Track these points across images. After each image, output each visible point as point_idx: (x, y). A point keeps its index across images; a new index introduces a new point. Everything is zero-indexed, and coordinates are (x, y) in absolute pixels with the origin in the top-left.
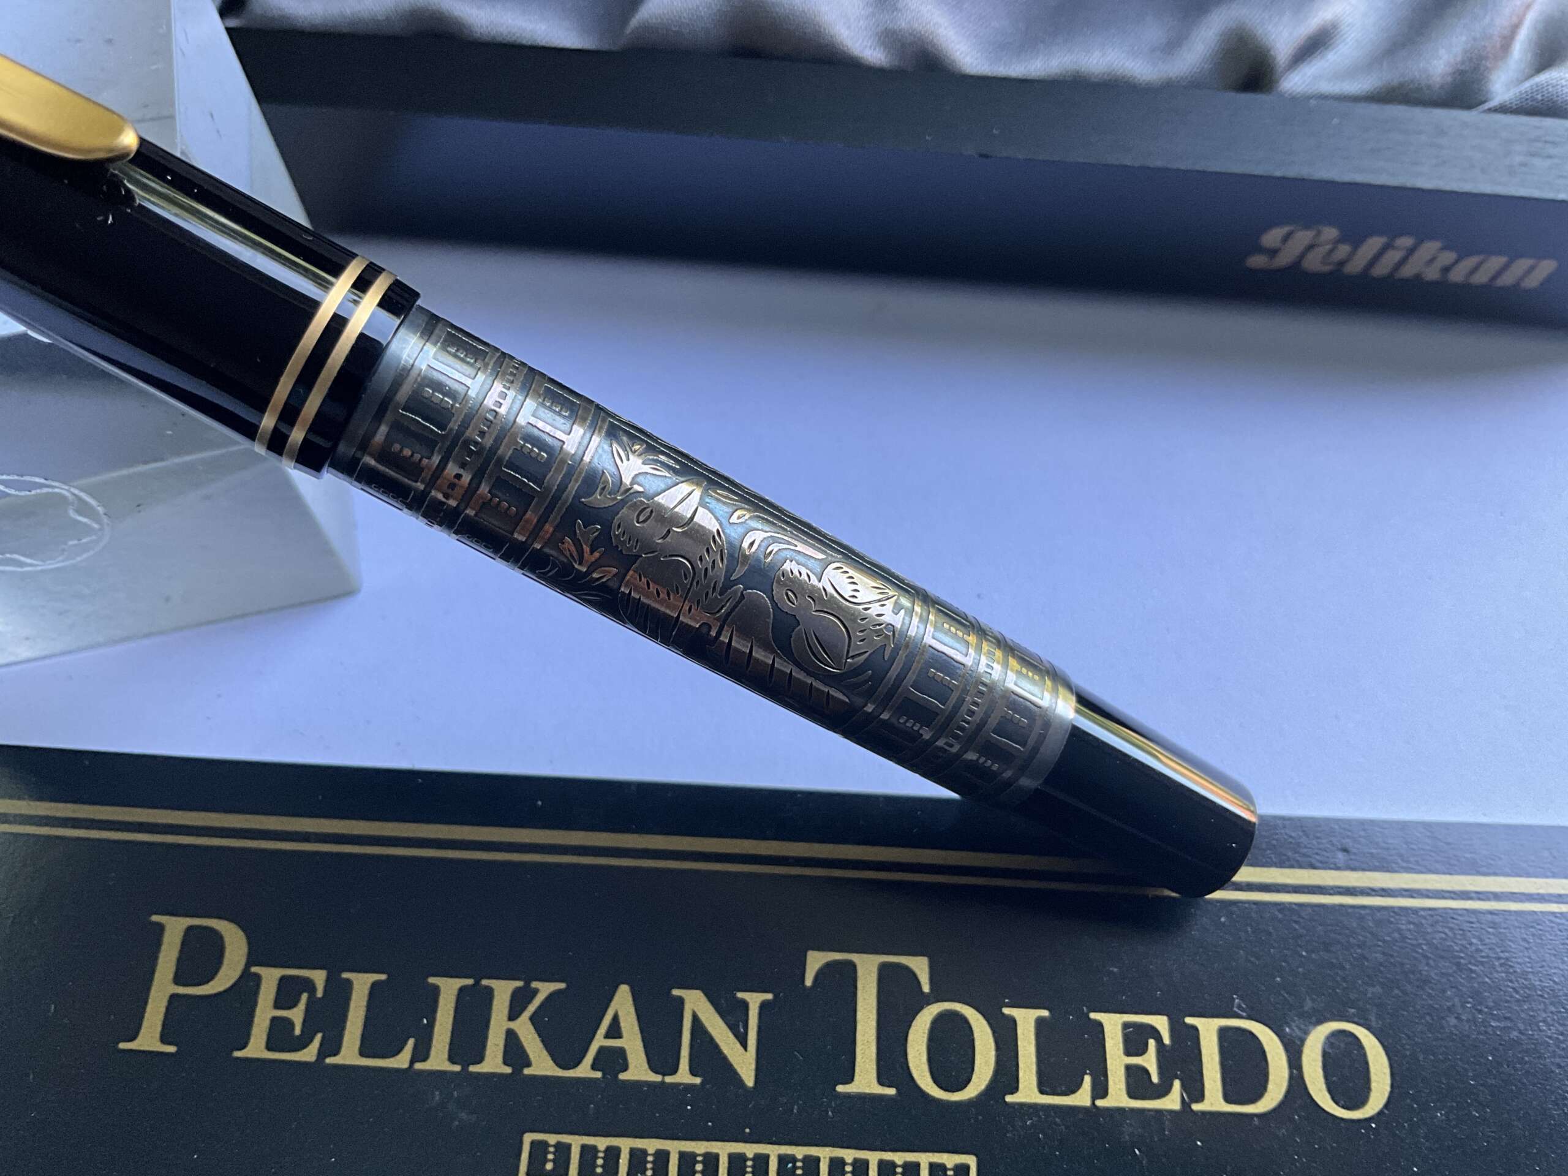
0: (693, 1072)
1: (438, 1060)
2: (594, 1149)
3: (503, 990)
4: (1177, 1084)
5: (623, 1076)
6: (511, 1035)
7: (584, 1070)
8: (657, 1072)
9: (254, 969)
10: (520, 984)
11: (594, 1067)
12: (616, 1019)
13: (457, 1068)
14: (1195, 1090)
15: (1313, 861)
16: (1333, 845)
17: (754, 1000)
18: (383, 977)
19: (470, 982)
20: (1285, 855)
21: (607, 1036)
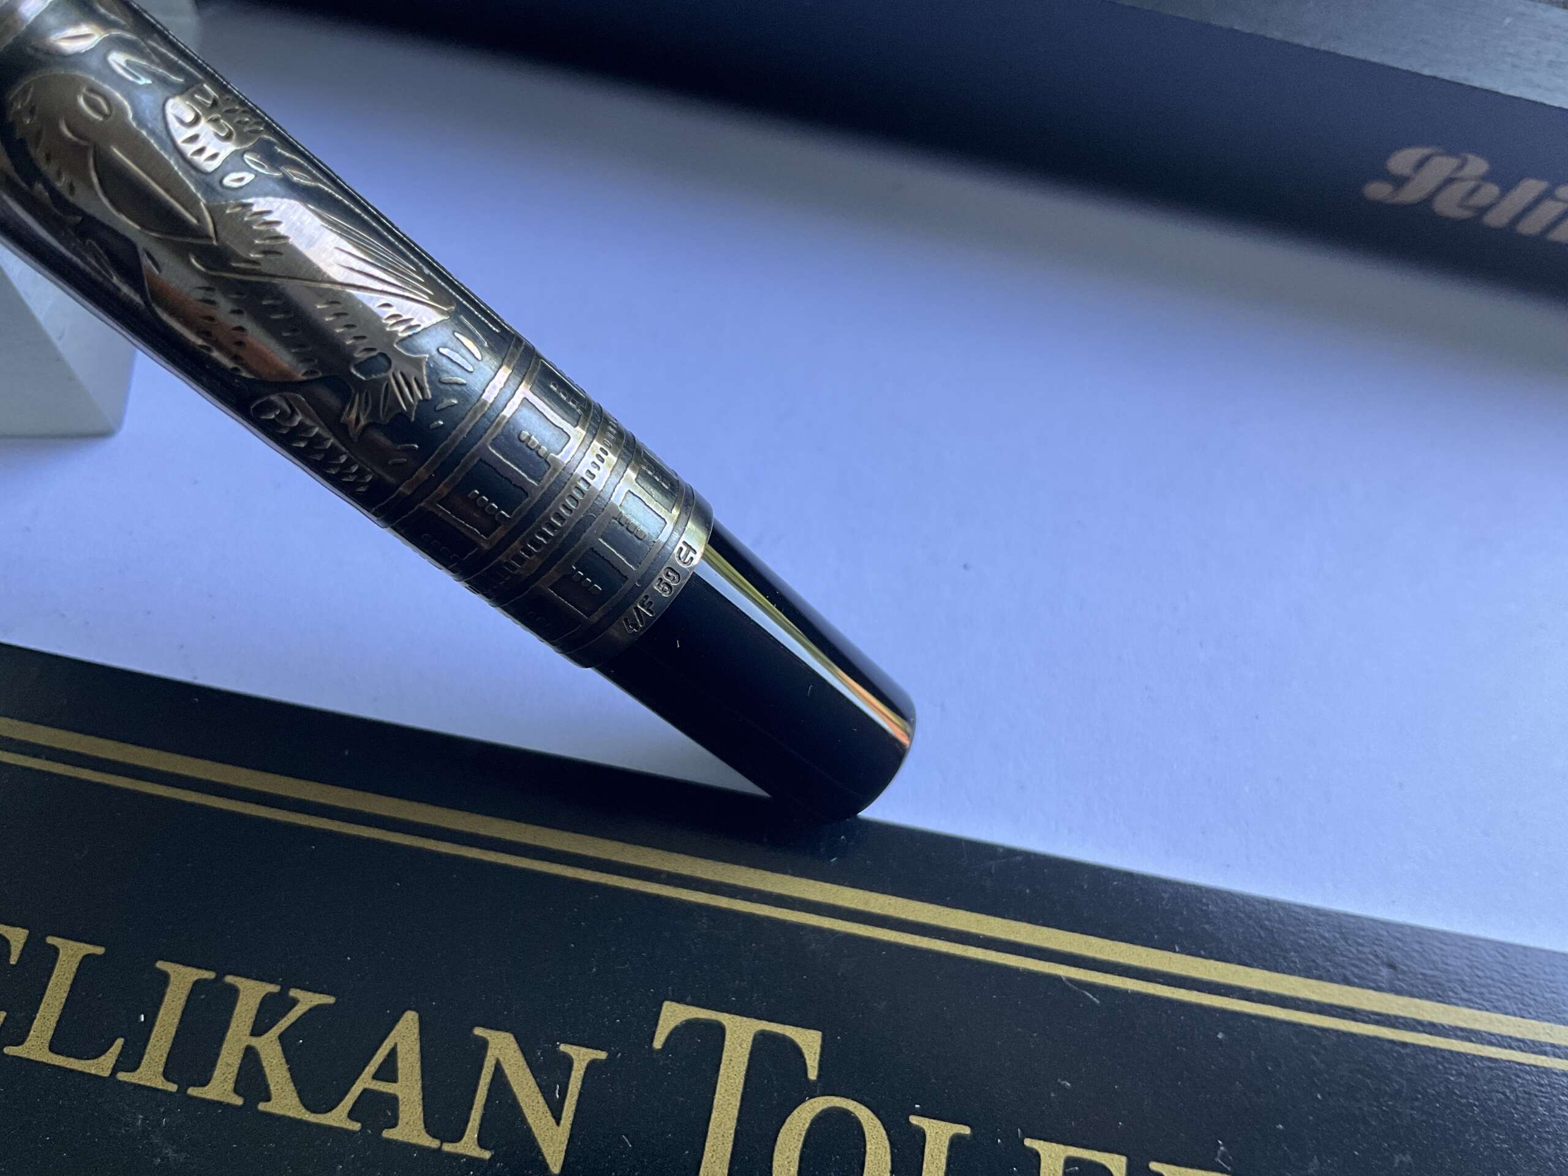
0: (482, 1143)
1: (149, 1072)
3: (251, 994)
5: (387, 1134)
6: (251, 1056)
7: (338, 1117)
8: (434, 1135)
10: (275, 988)
11: (352, 1115)
12: (393, 1053)
13: (173, 1088)
15: (1348, 973)
16: (1377, 956)
17: (581, 1057)
18: (100, 950)
19: (210, 975)
20: (1314, 961)
21: (376, 1077)
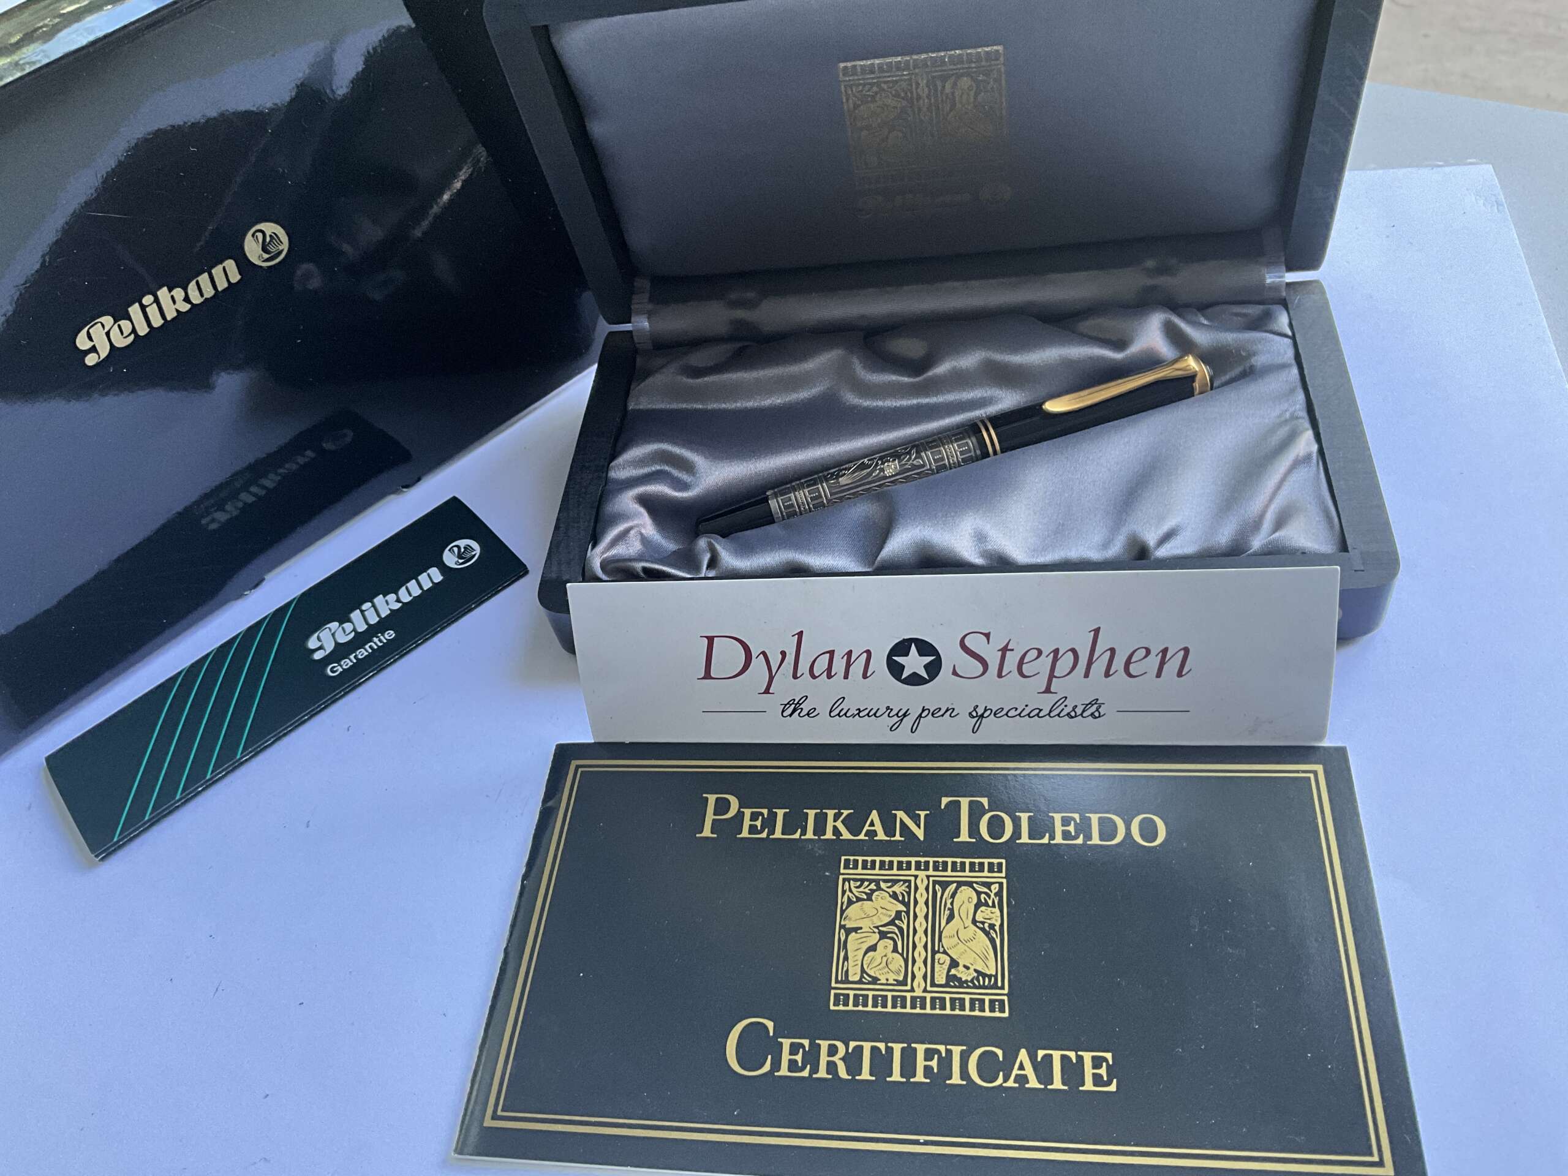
0: (901, 836)
1: (810, 835)
2: (867, 861)
3: (831, 813)
4: (1082, 836)
5: (876, 838)
6: (835, 827)
7: (862, 837)
8: (888, 837)
9: (742, 810)
10: (837, 811)
11: (865, 836)
13: (817, 837)
14: (1088, 837)
17: (922, 814)
18: (788, 810)
19: (819, 811)
21: (869, 826)
